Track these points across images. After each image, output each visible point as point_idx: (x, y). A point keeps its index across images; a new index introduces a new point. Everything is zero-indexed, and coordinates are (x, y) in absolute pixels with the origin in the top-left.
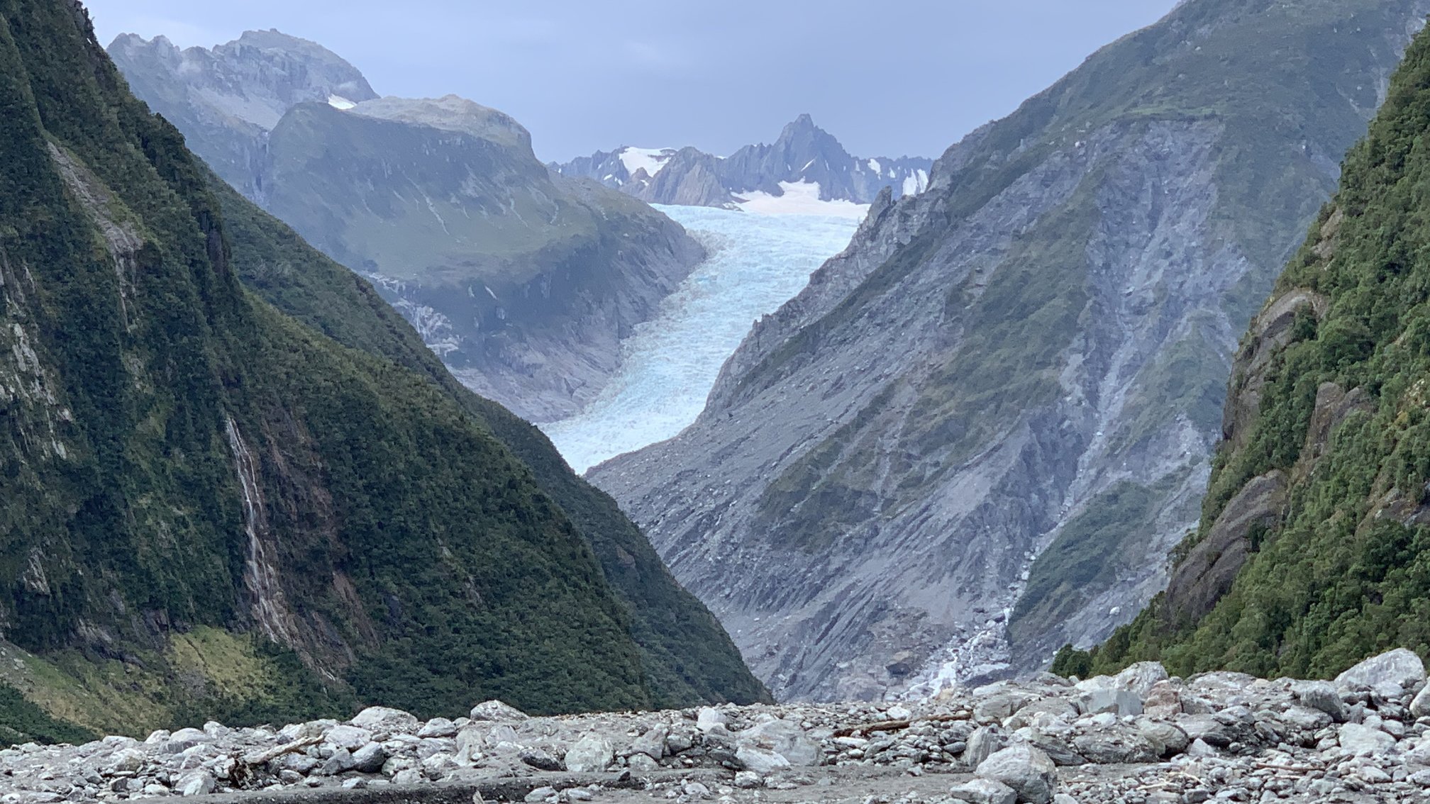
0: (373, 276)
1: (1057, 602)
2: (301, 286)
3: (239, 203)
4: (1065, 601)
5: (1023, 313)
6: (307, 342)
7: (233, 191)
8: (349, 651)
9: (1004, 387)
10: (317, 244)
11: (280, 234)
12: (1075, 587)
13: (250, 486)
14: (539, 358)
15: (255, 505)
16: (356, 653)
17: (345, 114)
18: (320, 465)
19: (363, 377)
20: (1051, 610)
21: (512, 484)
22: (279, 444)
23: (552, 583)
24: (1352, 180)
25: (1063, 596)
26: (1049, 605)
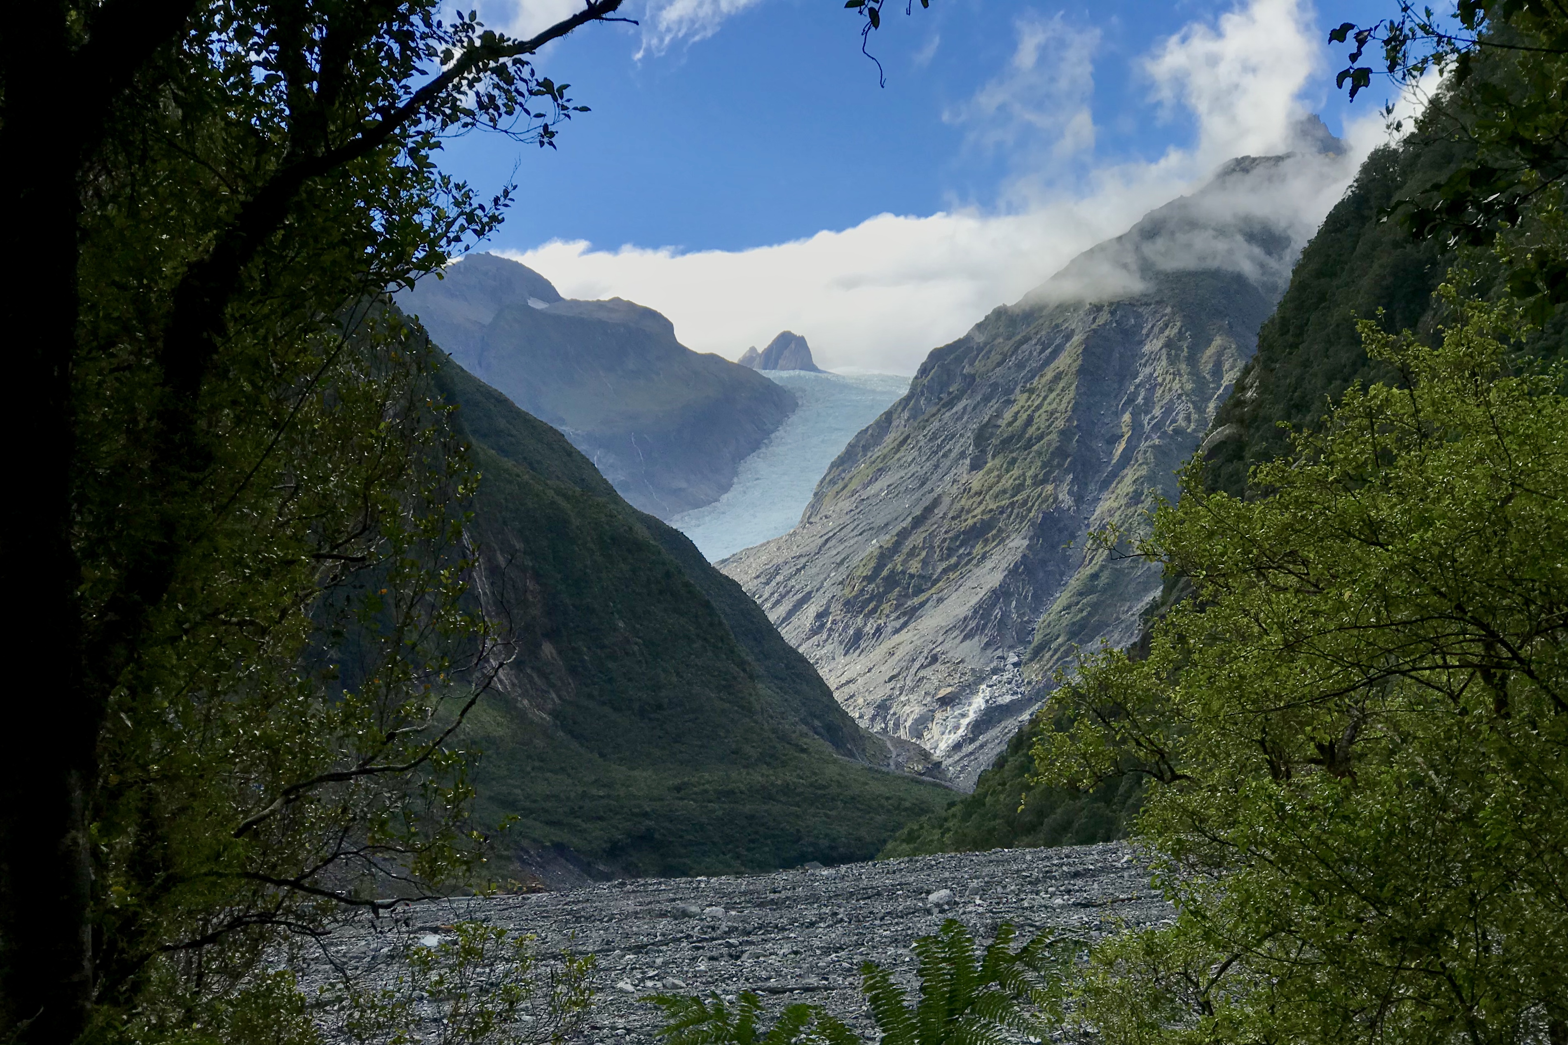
0: (563, 428)
1: (1056, 651)
2: (512, 436)
3: (469, 378)
4: (1062, 649)
5: (1028, 446)
6: (518, 476)
7: (462, 370)
8: (554, 696)
9: (1015, 499)
10: (523, 405)
11: (496, 399)
12: (1068, 640)
13: (481, 579)
14: (684, 485)
15: (485, 594)
16: (560, 697)
17: (541, 312)
18: (531, 564)
19: (560, 500)
20: (1052, 656)
21: (668, 575)
22: (501, 550)
23: (697, 645)
24: (1266, 344)
25: (1060, 645)
26: (1050, 653)
